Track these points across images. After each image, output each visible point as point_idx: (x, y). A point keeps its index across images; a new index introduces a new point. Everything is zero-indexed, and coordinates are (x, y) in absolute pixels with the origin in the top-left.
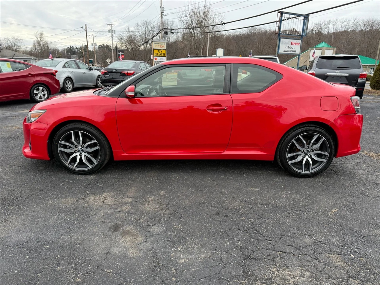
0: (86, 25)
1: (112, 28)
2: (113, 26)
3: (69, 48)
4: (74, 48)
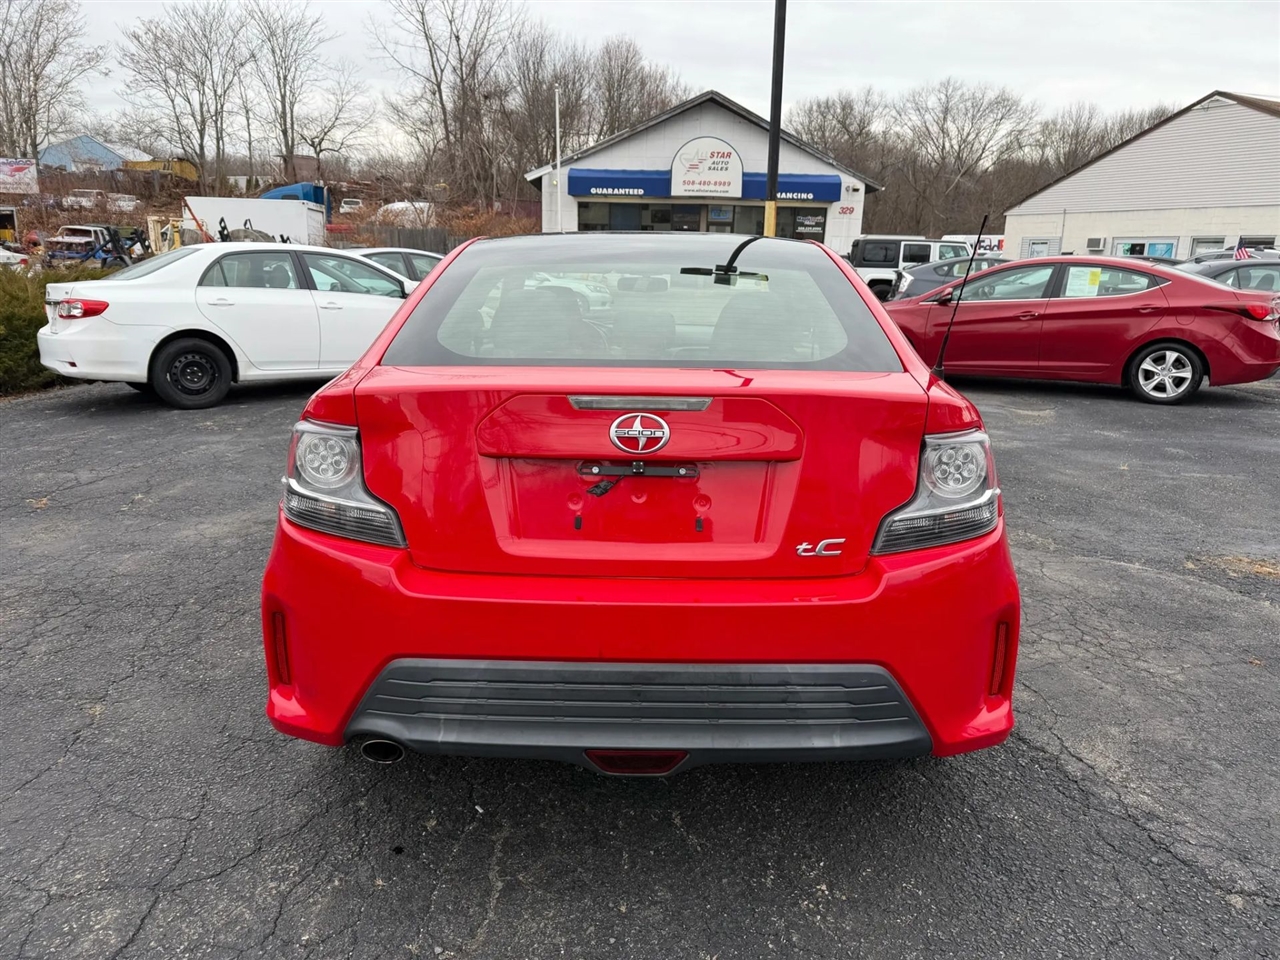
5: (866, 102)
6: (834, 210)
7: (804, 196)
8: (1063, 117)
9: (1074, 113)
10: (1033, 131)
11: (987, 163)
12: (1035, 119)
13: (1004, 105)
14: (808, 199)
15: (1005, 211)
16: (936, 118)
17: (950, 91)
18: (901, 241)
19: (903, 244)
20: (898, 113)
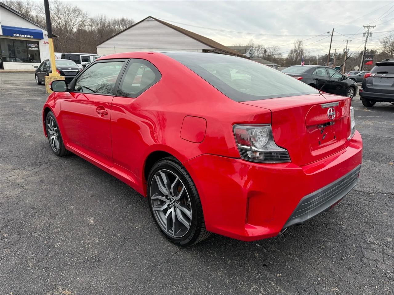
0: (334, 29)
1: (368, 31)
2: (370, 27)
3: (327, 55)
4: (332, 55)
5: (28, 4)
6: (41, 42)
7: (29, 36)
8: (97, 18)
9: (100, 16)
10: (88, 21)
11: (75, 30)
12: (88, 17)
13: (77, 11)
14: (31, 38)
15: (96, 46)
16: (55, 13)
17: (58, 4)
18: (80, 55)
19: (81, 56)
20: (41, 9)
